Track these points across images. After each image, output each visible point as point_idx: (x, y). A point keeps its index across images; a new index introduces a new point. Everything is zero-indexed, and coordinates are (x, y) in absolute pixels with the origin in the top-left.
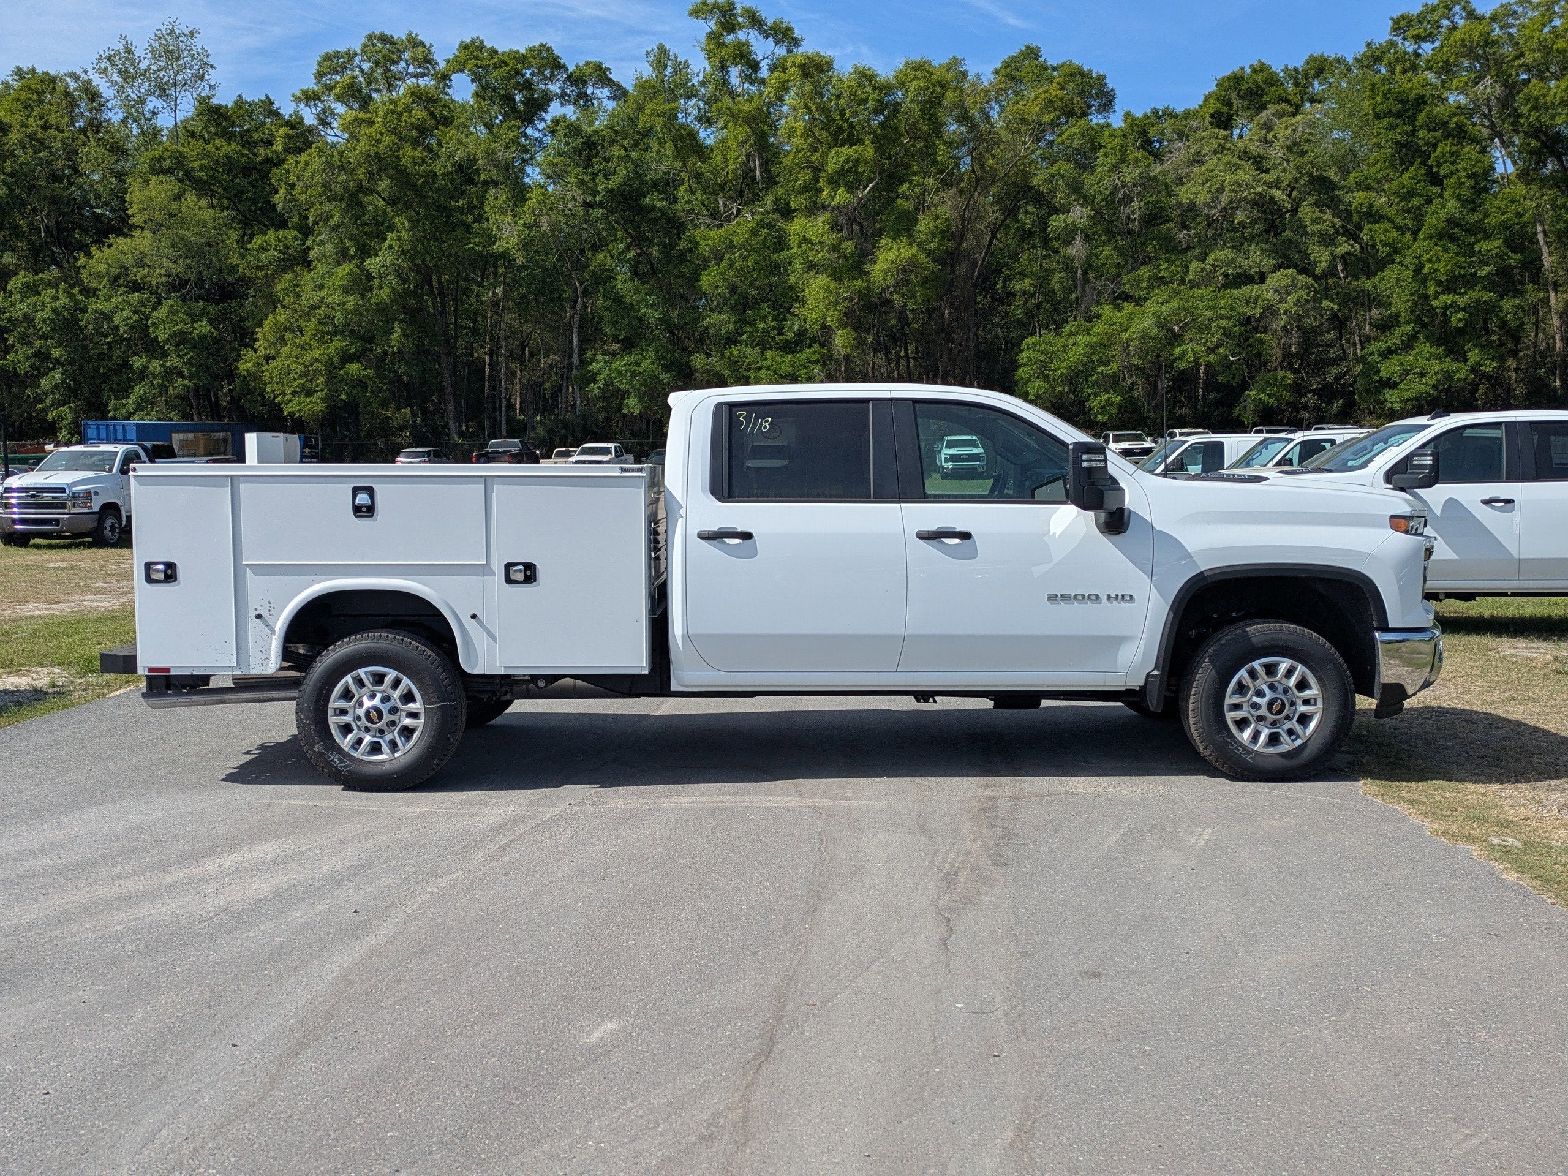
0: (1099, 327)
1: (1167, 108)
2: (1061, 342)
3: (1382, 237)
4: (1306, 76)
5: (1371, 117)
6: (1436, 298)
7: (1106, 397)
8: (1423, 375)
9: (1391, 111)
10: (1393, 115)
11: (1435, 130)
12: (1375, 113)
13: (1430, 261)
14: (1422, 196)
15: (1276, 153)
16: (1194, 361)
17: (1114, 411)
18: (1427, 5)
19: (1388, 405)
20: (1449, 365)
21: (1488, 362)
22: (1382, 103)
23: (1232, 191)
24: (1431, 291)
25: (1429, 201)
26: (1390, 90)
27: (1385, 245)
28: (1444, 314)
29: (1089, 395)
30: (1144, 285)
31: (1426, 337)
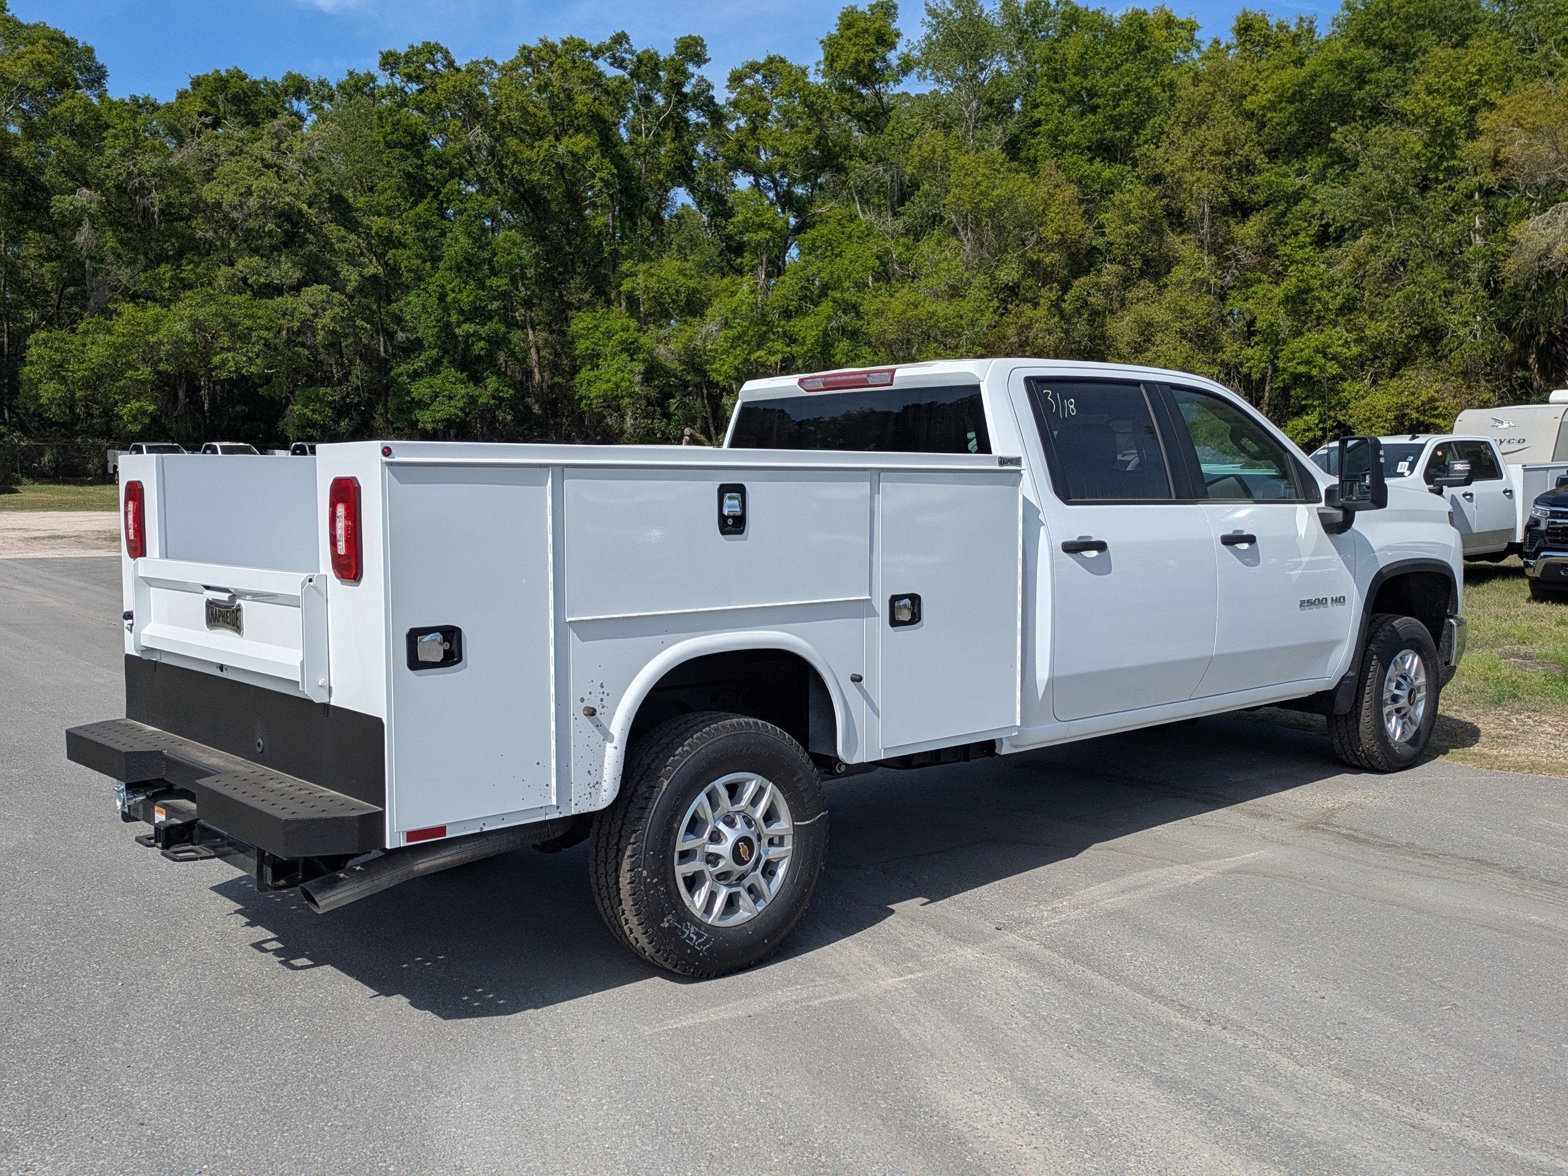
0: (120, 326)
1: (147, 98)
2: (77, 340)
3: (406, 263)
4: (286, 92)
5: (382, 146)
6: (459, 326)
7: (138, 404)
8: (450, 398)
9: (400, 142)
10: (403, 147)
11: (441, 167)
12: (386, 142)
13: (453, 291)
14: (436, 229)
15: (292, 165)
16: (236, 371)
17: (147, 421)
18: (412, 47)
19: (420, 425)
20: (472, 390)
21: (506, 389)
22: (393, 133)
23: (260, 197)
24: (454, 318)
25: (443, 234)
26: (399, 121)
27: (410, 271)
28: (466, 342)
29: (117, 402)
30: (167, 285)
31: (449, 362)
